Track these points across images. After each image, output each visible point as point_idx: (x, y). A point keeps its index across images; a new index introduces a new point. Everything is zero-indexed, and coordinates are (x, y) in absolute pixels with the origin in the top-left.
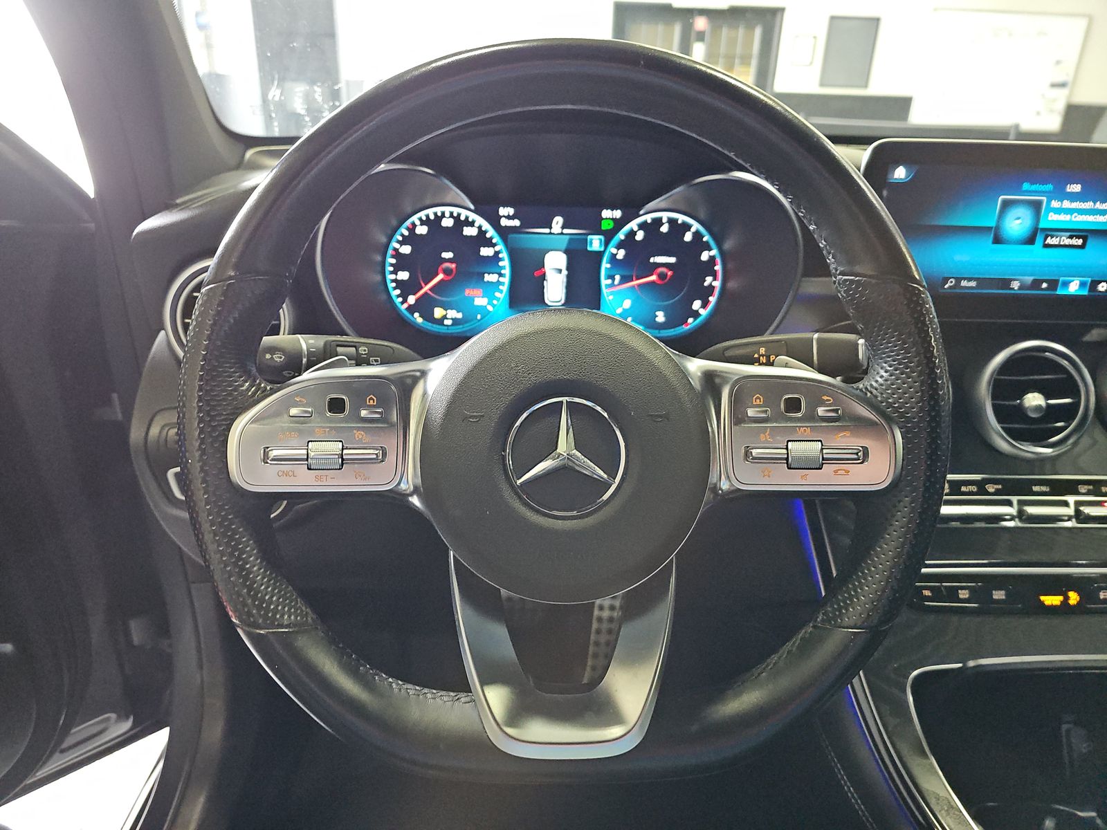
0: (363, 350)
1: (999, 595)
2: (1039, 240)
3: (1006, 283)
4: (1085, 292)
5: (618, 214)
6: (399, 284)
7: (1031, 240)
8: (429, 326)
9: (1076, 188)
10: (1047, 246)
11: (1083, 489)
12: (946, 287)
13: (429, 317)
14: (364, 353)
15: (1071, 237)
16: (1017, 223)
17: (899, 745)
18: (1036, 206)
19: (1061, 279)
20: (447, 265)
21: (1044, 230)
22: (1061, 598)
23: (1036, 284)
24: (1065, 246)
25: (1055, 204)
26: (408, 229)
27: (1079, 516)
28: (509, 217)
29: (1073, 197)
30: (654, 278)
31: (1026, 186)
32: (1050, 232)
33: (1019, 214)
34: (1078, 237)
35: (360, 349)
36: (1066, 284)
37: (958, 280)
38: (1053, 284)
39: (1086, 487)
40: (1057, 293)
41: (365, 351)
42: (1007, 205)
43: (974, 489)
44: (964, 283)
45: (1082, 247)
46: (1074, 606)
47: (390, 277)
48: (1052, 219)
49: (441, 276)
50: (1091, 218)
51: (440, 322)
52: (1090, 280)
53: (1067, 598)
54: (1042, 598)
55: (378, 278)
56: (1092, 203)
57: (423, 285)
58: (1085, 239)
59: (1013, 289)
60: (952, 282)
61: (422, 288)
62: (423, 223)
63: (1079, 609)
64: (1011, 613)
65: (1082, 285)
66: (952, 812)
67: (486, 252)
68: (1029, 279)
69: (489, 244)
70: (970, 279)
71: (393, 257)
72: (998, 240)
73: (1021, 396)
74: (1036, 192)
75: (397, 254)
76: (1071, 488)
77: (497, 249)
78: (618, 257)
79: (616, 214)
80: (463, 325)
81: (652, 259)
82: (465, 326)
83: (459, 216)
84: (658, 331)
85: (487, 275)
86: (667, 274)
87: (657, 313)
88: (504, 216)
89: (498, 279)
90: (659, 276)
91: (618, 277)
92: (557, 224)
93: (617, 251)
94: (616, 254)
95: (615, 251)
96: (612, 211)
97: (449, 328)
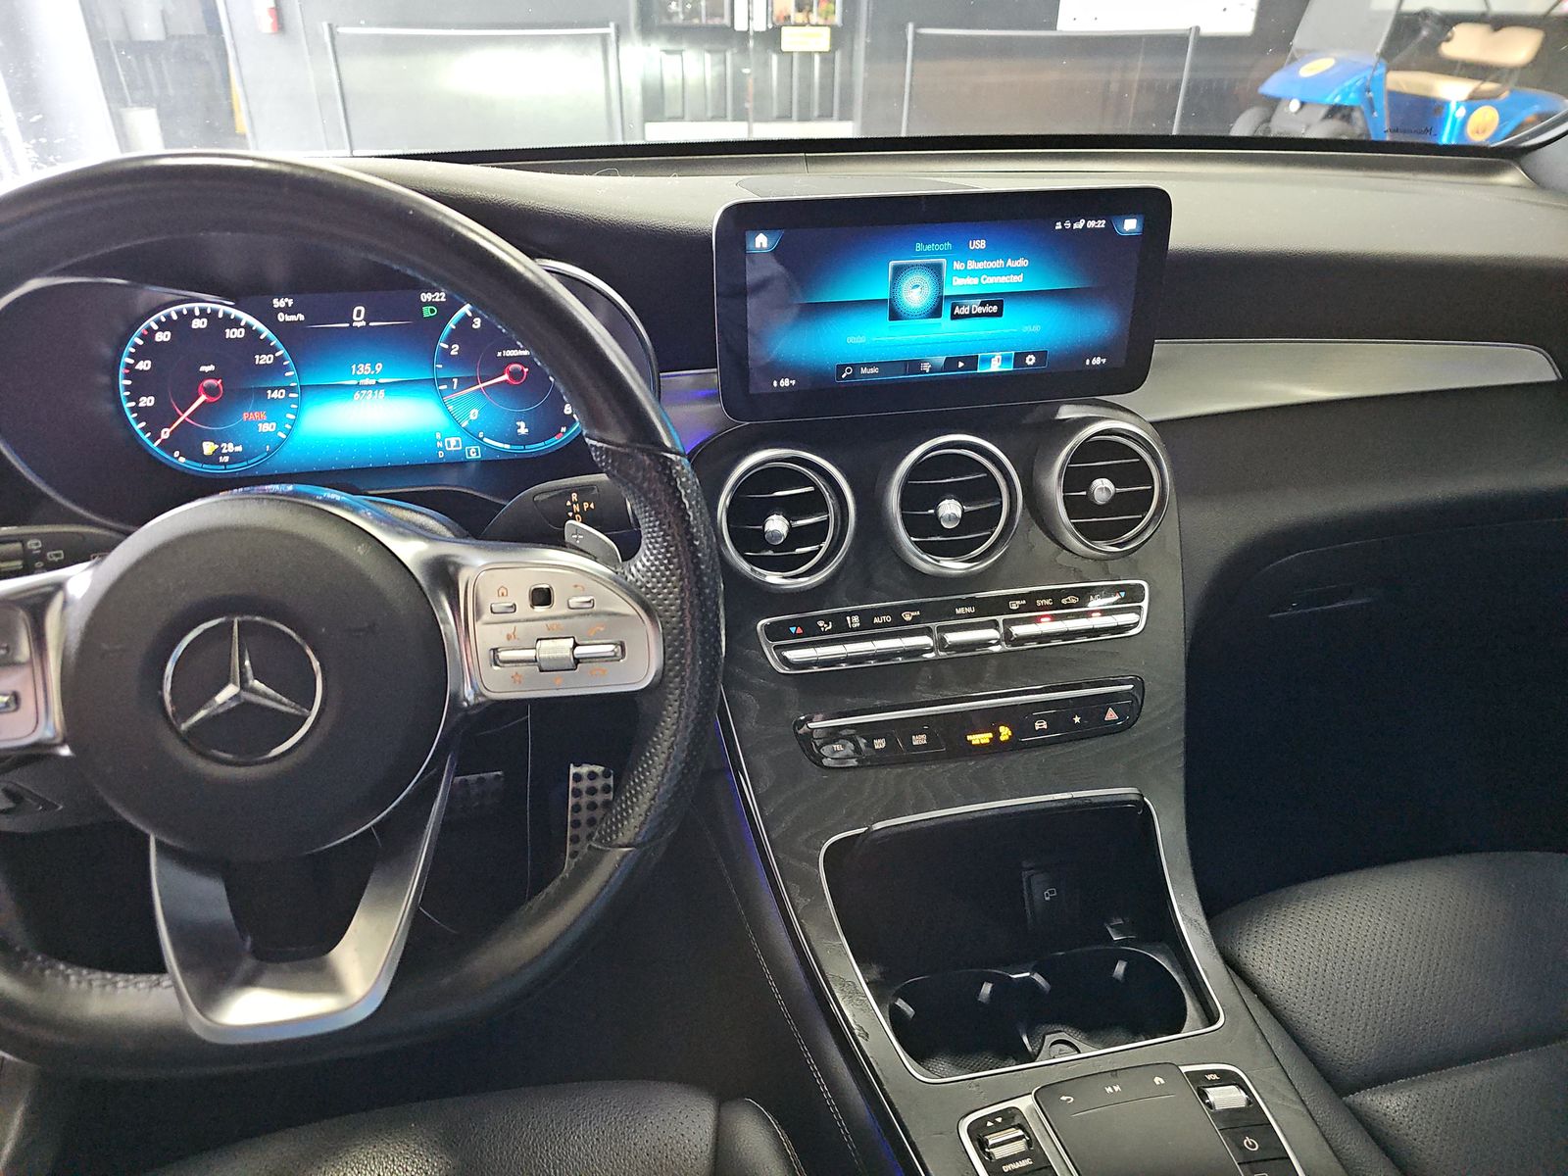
0: (33, 545)
1: (919, 740)
2: (946, 311)
3: (914, 365)
4: (1010, 368)
5: (441, 297)
6: (142, 413)
7: (936, 312)
8: (196, 467)
9: (981, 244)
10: (954, 317)
11: (1014, 606)
12: (843, 376)
13: (196, 455)
14: (35, 547)
15: (983, 304)
16: (915, 294)
17: (807, 927)
18: (936, 270)
19: (979, 355)
20: (207, 382)
21: (948, 297)
22: (990, 735)
23: (951, 363)
24: (978, 315)
25: (957, 266)
26: (142, 337)
27: (1008, 637)
28: (287, 310)
29: (978, 255)
30: (505, 377)
31: (919, 247)
32: (957, 300)
33: (917, 282)
34: (992, 303)
35: (29, 543)
36: (988, 361)
37: (856, 367)
38: (972, 361)
39: (1018, 602)
40: (978, 371)
41: (37, 544)
42: (899, 271)
43: (887, 619)
44: (864, 371)
45: (999, 314)
46: (1004, 742)
47: (127, 405)
48: (958, 283)
49: (203, 398)
50: (1004, 279)
51: (213, 459)
52: (1013, 353)
53: (997, 734)
54: (969, 738)
55: (111, 407)
56: (1001, 262)
57: (180, 413)
58: (1000, 304)
59: (925, 372)
60: (849, 371)
61: (179, 416)
62: (162, 327)
63: (1013, 745)
64: (936, 758)
65: (1005, 359)
66: (856, 996)
67: (265, 359)
68: (941, 360)
69: (266, 347)
70: (869, 365)
71: (127, 377)
72: (895, 315)
73: (935, 506)
74: (934, 252)
75: (132, 372)
76: (1000, 605)
77: (277, 354)
78: (452, 353)
79: (440, 297)
80: (247, 460)
81: (499, 354)
82: (250, 462)
83: (215, 312)
84: (522, 447)
85: (269, 392)
86: (522, 370)
87: (518, 423)
88: (280, 310)
89: (287, 395)
90: (511, 374)
91: (455, 380)
92: (358, 315)
93: (450, 346)
94: (450, 349)
95: (446, 346)
96: (433, 294)
97: (228, 467)
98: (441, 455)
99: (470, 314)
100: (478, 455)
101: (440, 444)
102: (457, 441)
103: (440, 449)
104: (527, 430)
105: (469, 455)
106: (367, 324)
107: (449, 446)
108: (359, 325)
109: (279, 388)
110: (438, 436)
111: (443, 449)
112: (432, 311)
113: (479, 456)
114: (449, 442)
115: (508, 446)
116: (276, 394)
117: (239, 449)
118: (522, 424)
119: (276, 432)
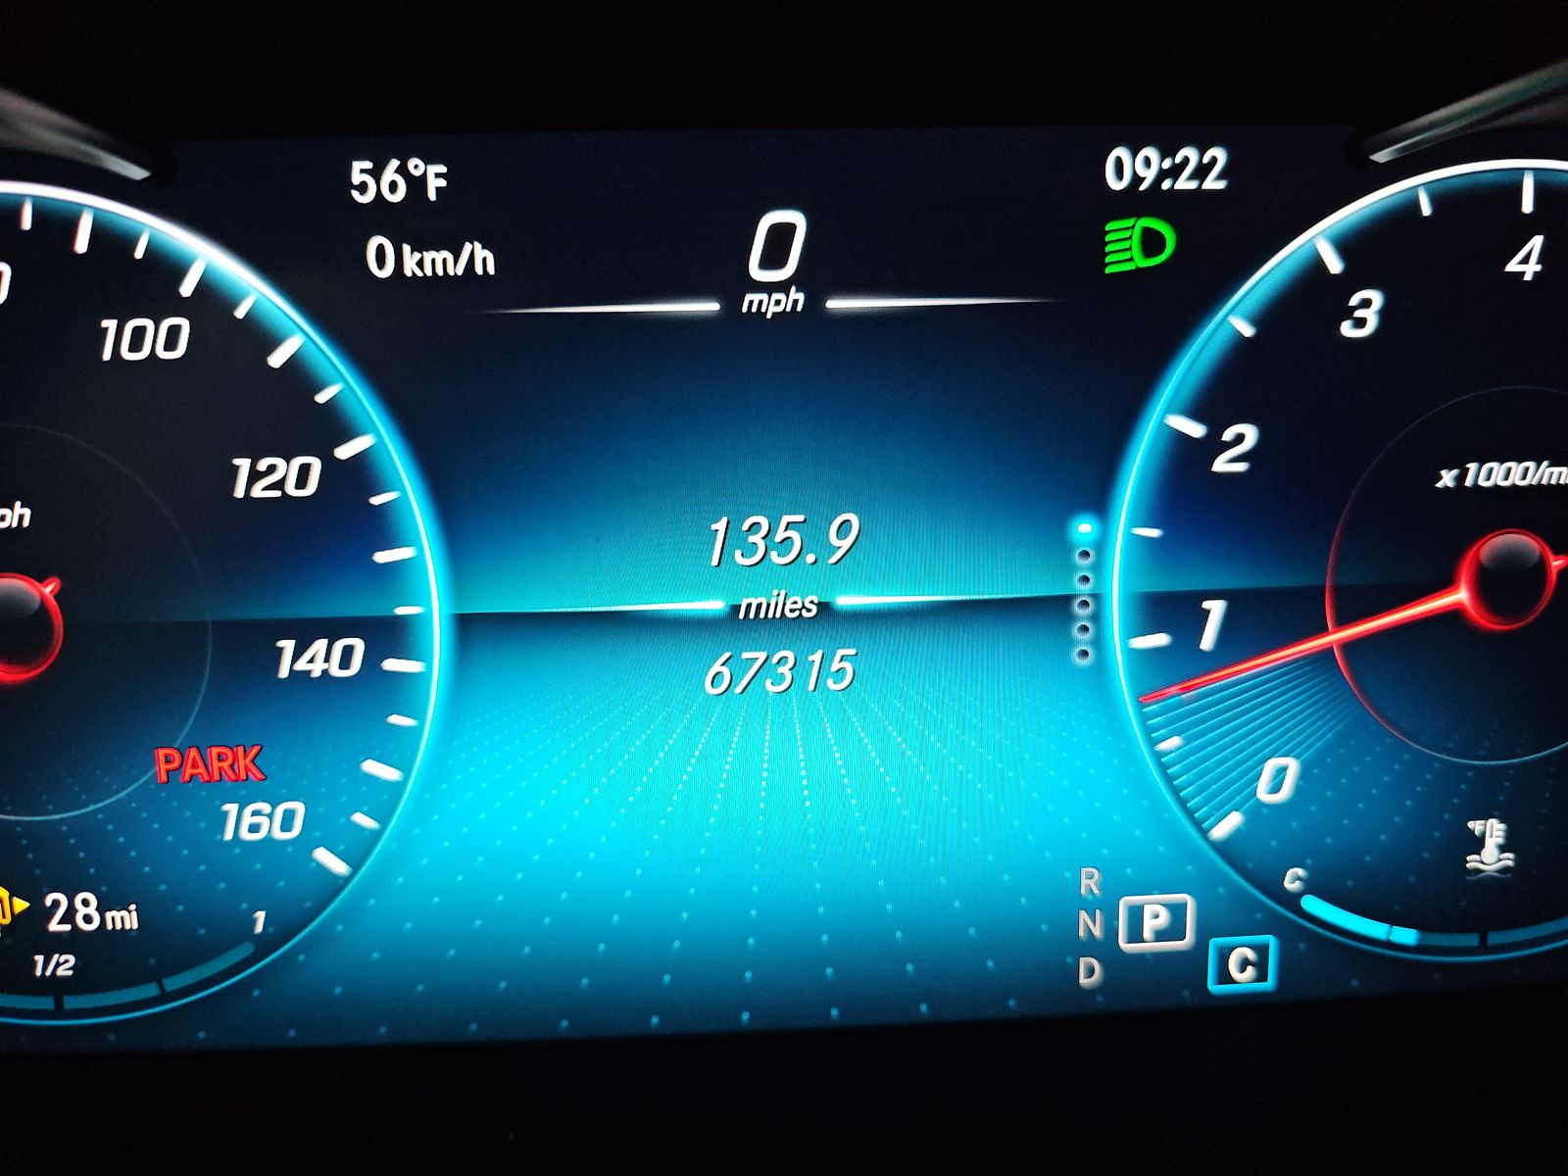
5: (1204, 168)
28: (411, 222)
30: (1457, 596)
67: (279, 477)
69: (292, 412)
77: (343, 452)
78: (1221, 465)
79: (1201, 172)
80: (157, 977)
81: (1447, 478)
82: (172, 984)
83: (57, 224)
84: (1471, 940)
85: (288, 646)
86: (1542, 565)
87: (1476, 826)
88: (381, 216)
89: (372, 659)
90: (1487, 584)
91: (1216, 608)
92: (774, 257)
93: (1216, 429)
94: (1214, 445)
95: (1196, 430)
96: (1167, 151)
97: (71, 1002)
98: (1090, 974)
99: (1335, 265)
100: (1262, 976)
101: (1090, 925)
102: (1177, 912)
103: (1091, 947)
104: (1509, 859)
105: (1225, 977)
106: (815, 302)
107: (1136, 935)
108: (773, 305)
109: (333, 629)
110: (1090, 882)
111: (1105, 949)
112: (1152, 243)
113: (1270, 984)
114: (1136, 915)
115: (1406, 936)
116: (319, 659)
117: (126, 919)
118: (1494, 831)
119: (305, 842)
